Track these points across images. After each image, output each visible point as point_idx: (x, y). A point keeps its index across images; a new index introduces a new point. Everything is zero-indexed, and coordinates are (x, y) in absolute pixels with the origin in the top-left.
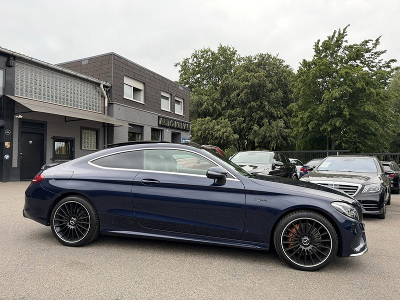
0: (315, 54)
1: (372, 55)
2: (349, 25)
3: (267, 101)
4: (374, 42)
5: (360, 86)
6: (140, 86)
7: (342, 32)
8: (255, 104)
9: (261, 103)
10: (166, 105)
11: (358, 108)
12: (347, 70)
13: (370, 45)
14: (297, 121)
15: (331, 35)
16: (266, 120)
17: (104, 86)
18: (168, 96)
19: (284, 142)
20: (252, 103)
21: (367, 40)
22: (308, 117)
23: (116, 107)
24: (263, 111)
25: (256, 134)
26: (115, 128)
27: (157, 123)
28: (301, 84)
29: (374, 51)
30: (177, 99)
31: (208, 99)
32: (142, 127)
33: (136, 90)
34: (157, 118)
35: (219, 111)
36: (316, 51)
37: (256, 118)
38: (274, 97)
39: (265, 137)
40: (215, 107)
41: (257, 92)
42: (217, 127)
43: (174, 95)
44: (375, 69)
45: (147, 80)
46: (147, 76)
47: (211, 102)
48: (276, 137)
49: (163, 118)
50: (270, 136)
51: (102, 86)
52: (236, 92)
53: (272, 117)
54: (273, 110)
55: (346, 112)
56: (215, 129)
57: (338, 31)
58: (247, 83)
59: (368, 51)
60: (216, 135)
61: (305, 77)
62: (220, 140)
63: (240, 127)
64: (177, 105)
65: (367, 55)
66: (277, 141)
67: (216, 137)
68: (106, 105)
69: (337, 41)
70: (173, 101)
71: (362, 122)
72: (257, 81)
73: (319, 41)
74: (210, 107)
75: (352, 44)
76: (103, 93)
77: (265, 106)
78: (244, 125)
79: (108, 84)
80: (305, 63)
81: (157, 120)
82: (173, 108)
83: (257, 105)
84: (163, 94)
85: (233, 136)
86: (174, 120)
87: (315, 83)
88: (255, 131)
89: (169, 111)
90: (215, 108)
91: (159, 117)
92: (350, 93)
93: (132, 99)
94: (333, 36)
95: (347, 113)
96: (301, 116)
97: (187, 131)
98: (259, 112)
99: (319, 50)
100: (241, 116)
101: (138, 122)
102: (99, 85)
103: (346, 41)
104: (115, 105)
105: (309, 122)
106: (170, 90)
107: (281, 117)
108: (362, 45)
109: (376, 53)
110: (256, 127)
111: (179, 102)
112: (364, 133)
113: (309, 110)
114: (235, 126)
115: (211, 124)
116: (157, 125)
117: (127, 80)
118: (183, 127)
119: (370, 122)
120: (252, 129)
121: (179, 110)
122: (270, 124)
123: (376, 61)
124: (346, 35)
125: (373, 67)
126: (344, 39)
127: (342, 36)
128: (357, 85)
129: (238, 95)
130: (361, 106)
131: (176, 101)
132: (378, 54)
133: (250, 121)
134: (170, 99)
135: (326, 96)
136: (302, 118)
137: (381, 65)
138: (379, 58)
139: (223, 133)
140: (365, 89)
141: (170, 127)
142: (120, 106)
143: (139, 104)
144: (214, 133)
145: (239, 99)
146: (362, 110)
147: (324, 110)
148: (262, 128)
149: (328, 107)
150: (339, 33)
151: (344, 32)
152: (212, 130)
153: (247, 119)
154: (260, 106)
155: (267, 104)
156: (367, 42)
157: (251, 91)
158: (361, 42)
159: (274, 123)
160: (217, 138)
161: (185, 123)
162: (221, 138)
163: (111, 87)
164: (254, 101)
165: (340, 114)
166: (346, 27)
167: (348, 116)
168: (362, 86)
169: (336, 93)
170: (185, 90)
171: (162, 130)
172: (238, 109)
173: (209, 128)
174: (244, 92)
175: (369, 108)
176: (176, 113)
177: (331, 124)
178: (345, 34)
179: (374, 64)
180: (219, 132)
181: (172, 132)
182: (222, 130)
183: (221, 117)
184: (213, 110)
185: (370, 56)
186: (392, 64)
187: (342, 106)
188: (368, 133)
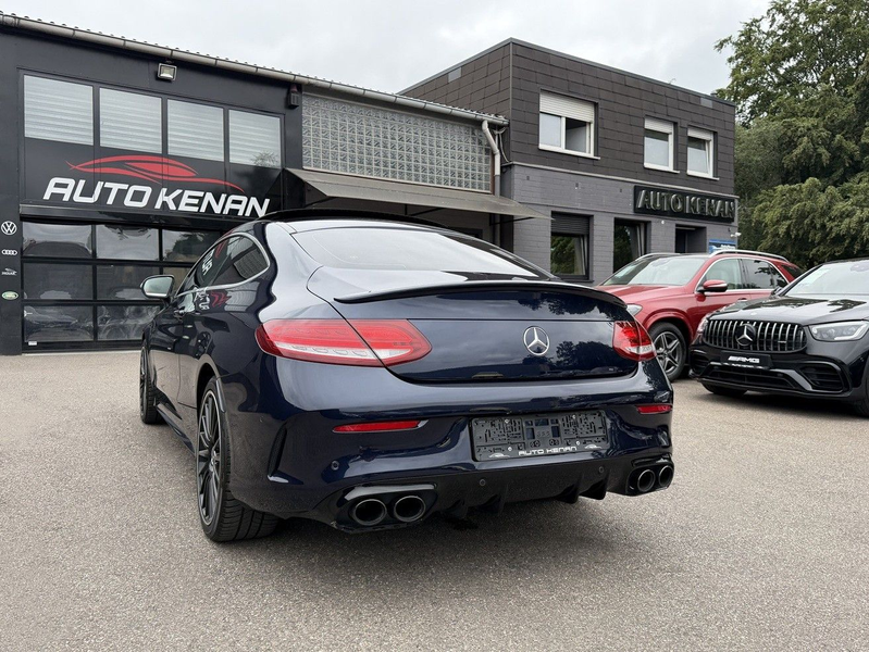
6: (584, 113)
10: (658, 156)
17: (492, 126)
18: (667, 129)
23: (518, 174)
26: (516, 224)
27: (631, 205)
30: (692, 133)
31: (816, 127)
32: (588, 218)
33: (573, 126)
34: (631, 191)
35: (851, 157)
40: (840, 148)
42: (840, 206)
43: (683, 124)
45: (603, 95)
46: (603, 85)
47: (824, 134)
49: (648, 189)
51: (485, 126)
56: (834, 213)
60: (835, 230)
62: (851, 245)
64: (692, 153)
67: (838, 235)
68: (498, 172)
70: (683, 140)
74: (822, 150)
76: (489, 145)
79: (501, 120)
81: (632, 195)
82: (680, 160)
84: (650, 125)
86: (683, 194)
89: (670, 169)
90: (837, 152)
91: (637, 190)
93: (562, 149)
97: (725, 220)
101: (578, 207)
102: (479, 123)
104: (516, 169)
106: (672, 112)
111: (700, 144)
115: (823, 199)
116: (631, 211)
117: (547, 104)
118: (713, 211)
121: (701, 164)
131: (692, 139)
134: (671, 138)
139: (861, 222)
141: (673, 214)
142: (529, 171)
143: (580, 161)
144: (829, 225)
152: (823, 214)
161: (717, 198)
162: (854, 239)
163: (508, 125)
170: (720, 108)
171: (647, 224)
173: (813, 210)
176: (690, 172)
180: (847, 220)
181: (677, 225)
182: (858, 212)
183: (859, 175)
184: (833, 158)
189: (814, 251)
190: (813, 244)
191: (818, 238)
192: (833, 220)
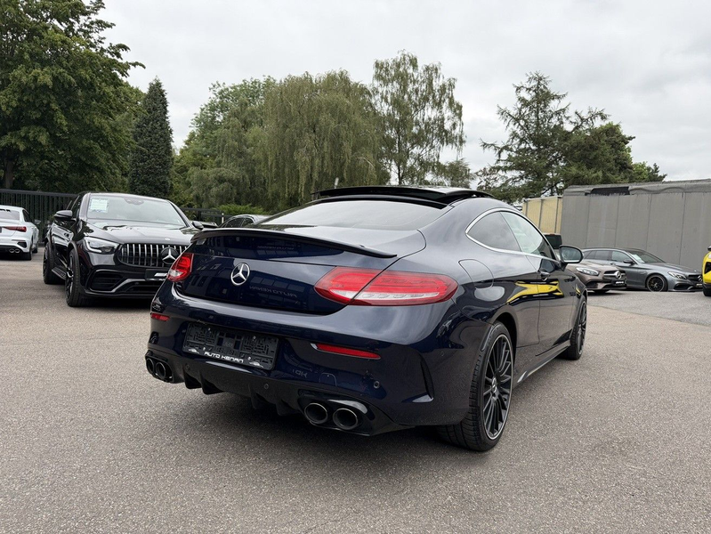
1: (92, 23)
29: (94, 17)
55: (62, 120)
71: (85, 142)
95: (64, 123)
109: (97, 22)
125: (92, 45)
128: (82, 72)
130: (85, 115)
132: (102, 25)
135: (20, 75)
137: (104, 46)
138: (102, 34)
146: (87, 122)
147: (14, 104)
149: (20, 100)
165: (46, 121)
169: (44, 76)
175: (98, 120)
177: (26, 138)
179: (93, 41)
185: (87, 23)
186: (122, 52)
187: (54, 106)
188: (91, 167)
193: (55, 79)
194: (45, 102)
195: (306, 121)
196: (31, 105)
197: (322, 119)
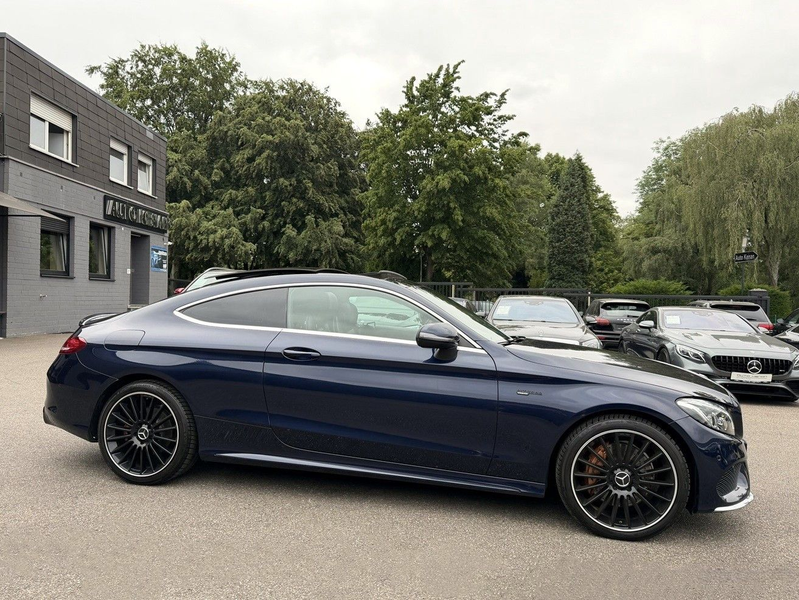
0: (406, 102)
1: (495, 120)
2: (463, 61)
3: (309, 179)
4: (498, 98)
5: (481, 173)
6: (64, 123)
7: (451, 71)
8: (287, 183)
9: (299, 182)
10: (118, 171)
11: (476, 210)
12: (461, 142)
13: (491, 102)
14: (373, 224)
15: (435, 72)
16: (310, 218)
18: (124, 150)
19: (341, 263)
20: (282, 180)
21: (489, 92)
22: (396, 219)
23: (13, 169)
24: (303, 198)
25: (291, 244)
26: (9, 218)
27: (102, 211)
28: (382, 158)
29: (497, 114)
30: (141, 158)
31: (180, 161)
32: (69, 219)
33: (55, 130)
34: (102, 200)
35: (206, 188)
36: (408, 99)
37: (288, 212)
38: (323, 173)
39: (307, 251)
40: (197, 180)
41: (290, 159)
42: (205, 224)
43: (136, 148)
44: (497, 145)
45: (81, 110)
46: (81, 101)
47: (187, 167)
48: (328, 252)
49: (115, 200)
50: (318, 250)
52: (247, 153)
53: (321, 213)
54: (322, 199)
55: (458, 216)
56: (202, 229)
57: (445, 67)
58: (270, 138)
59: (489, 112)
60: (205, 242)
61: (389, 145)
62: (215, 253)
63: (256, 229)
64: (141, 174)
65: (487, 119)
66: (331, 260)
67: (206, 246)
69: (445, 85)
70: (135, 163)
71: (480, 233)
72: (292, 137)
73: (414, 79)
74: (185, 179)
75: (465, 96)
77: (306, 188)
78: (266, 224)
80: (386, 116)
81: (102, 203)
82: (132, 178)
83: (291, 185)
84: (114, 145)
85: (243, 245)
86: (137, 207)
87: (407, 158)
88: (289, 238)
89: (125, 183)
90: (196, 182)
91: (106, 198)
92: (465, 182)
93: (46, 151)
94: (437, 76)
95: (460, 218)
96: (383, 216)
97: (161, 231)
98: (294, 200)
99: (413, 96)
100: (258, 204)
101: (64, 208)
103: (458, 89)
104: (11, 163)
105: (397, 229)
106: (128, 137)
107: (337, 215)
108: (479, 99)
109: (500, 118)
110: (290, 231)
111: (143, 165)
112: (482, 253)
113: (397, 207)
114: (245, 224)
115: (194, 218)
116: (102, 217)
117: (37, 107)
118: (155, 223)
119: (492, 235)
120: (283, 233)
121: (145, 184)
122: (317, 226)
123: (500, 131)
124: (459, 78)
125: (495, 140)
126: (455, 85)
127: (451, 77)
128: (476, 169)
129: (251, 160)
130: (480, 207)
131: (140, 162)
132: (504, 119)
133: (277, 216)
134: (125, 158)
135: (427, 184)
136: (384, 222)
137: (506, 138)
138: (504, 127)
139: (222, 238)
140: (486, 178)
141: (132, 223)
142: (22, 168)
143: (64, 165)
144: (200, 237)
145: (252, 169)
146: (481, 214)
147: (423, 209)
148: (303, 233)
149: (428, 204)
150: (447, 70)
151: (455, 72)
152: (194, 229)
153: (270, 212)
154: (295, 188)
155: (310, 185)
156: (487, 95)
157: (278, 156)
158: (478, 95)
159: (323, 224)
160: (206, 249)
161: (158, 213)
162: (217, 249)
163: (3, 118)
164: (283, 176)
165: (448, 219)
166: (459, 64)
167: (461, 224)
168: (484, 173)
169: (444, 181)
170: (157, 140)
171: (110, 229)
172: (250, 189)
173: (187, 226)
174: (264, 155)
175: (492, 212)
176: (139, 189)
177: (433, 235)
178: (455, 75)
179: (496, 136)
180: (212, 236)
181: (132, 232)
182: (220, 231)
183: (211, 203)
184: (193, 186)
185: (492, 121)
186: (522, 140)
187: (452, 205)
188: (487, 254)
189: (189, 256)
190: (188, 252)
191: (192, 245)
192: (202, 235)
193: (454, 181)
194: (445, 202)
195: (738, 168)
196: (436, 208)
197: (761, 160)
